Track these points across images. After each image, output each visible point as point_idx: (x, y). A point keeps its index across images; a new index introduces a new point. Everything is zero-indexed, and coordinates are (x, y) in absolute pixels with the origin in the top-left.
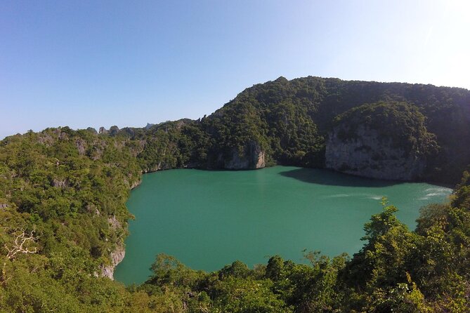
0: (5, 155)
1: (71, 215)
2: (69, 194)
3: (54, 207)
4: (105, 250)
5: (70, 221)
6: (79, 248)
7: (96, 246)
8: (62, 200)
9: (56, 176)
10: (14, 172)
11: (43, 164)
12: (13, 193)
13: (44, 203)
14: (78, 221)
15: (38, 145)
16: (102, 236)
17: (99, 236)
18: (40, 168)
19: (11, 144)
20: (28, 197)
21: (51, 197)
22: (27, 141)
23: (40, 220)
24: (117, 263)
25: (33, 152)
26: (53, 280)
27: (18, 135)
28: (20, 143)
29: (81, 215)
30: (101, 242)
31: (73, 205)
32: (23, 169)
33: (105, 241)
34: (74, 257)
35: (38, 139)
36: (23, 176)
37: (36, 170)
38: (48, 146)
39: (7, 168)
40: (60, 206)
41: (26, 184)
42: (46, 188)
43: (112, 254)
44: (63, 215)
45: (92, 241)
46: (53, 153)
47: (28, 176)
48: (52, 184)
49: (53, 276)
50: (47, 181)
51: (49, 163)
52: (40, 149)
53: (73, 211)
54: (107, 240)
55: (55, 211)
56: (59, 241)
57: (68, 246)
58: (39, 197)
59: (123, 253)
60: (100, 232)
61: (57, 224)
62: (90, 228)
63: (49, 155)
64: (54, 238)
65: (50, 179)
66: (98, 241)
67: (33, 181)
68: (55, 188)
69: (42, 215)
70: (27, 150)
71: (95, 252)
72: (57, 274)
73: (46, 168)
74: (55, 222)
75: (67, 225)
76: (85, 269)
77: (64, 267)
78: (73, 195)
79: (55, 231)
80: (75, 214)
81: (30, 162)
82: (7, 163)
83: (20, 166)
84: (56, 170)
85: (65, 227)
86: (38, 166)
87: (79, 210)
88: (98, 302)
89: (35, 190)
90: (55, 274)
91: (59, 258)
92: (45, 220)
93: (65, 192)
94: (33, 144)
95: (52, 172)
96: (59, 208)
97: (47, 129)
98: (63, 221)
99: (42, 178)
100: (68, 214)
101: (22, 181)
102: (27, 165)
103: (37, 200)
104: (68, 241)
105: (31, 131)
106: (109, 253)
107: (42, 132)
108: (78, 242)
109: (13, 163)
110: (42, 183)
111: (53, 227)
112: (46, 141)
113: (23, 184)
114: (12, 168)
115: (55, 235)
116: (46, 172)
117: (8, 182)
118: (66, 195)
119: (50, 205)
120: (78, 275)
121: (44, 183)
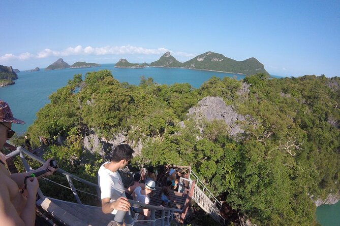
0: (302, 87)
1: (327, 148)
2: (334, 133)
3: (319, 136)
4: (328, 188)
5: (324, 152)
6: (317, 173)
7: (326, 180)
8: (327, 134)
9: (331, 115)
10: (304, 99)
11: (325, 102)
12: (298, 113)
13: (315, 129)
14: (329, 155)
15: (326, 87)
16: (336, 177)
17: (334, 176)
18: (323, 104)
19: (308, 81)
20: (307, 120)
21: (322, 128)
22: (319, 82)
23: (306, 138)
24: (327, 203)
25: (321, 91)
26: (288, 177)
27: (314, 76)
28: (314, 82)
29: (333, 152)
30: (331, 181)
31: (332, 142)
32: (311, 100)
33: (334, 182)
34: (311, 176)
35: (327, 83)
36: (309, 104)
37: (319, 105)
38: (333, 90)
39: (300, 96)
40: (324, 137)
41: (309, 111)
42: (320, 120)
43: (330, 194)
44: (322, 144)
45: (327, 176)
46: (335, 97)
47: (312, 106)
48: (326, 119)
49: (290, 175)
50: (324, 116)
51: (330, 103)
52: (327, 91)
53: (330, 147)
54: (336, 182)
55: (319, 138)
56: (308, 159)
57: (310, 166)
58: (313, 124)
59: (337, 201)
60: (337, 174)
61: (315, 147)
62: (332, 165)
63: (331, 97)
64: (307, 154)
65: (326, 115)
66: (331, 178)
67: (314, 111)
68: (328, 123)
69: (309, 136)
70: (317, 89)
71: (323, 184)
72: (293, 176)
73: (327, 106)
74: (314, 146)
75: (320, 153)
76: (310, 188)
77: (300, 176)
78: (336, 135)
79: (310, 151)
80: (330, 149)
81: (317, 98)
82: (301, 92)
83: (309, 98)
84: (333, 110)
85: (317, 153)
86: (321, 102)
87: (334, 148)
88: (296, 212)
89: (313, 118)
90: (292, 176)
91: (301, 169)
92: (309, 141)
93: (332, 130)
94: (323, 85)
95: (330, 111)
96: (322, 138)
97: (336, 77)
98: (319, 148)
99: (321, 112)
100: (325, 146)
101: (307, 108)
102: (314, 98)
103: (312, 125)
104: (313, 163)
105: (323, 75)
106: (329, 192)
107: (331, 79)
108: (318, 169)
109: (306, 94)
110: (319, 115)
111: (311, 148)
112: (333, 86)
113: (307, 110)
114: (304, 97)
115: (308, 154)
116: (326, 109)
117: (298, 104)
118: (332, 132)
119: (318, 133)
120: (302, 188)
121: (322, 116)
